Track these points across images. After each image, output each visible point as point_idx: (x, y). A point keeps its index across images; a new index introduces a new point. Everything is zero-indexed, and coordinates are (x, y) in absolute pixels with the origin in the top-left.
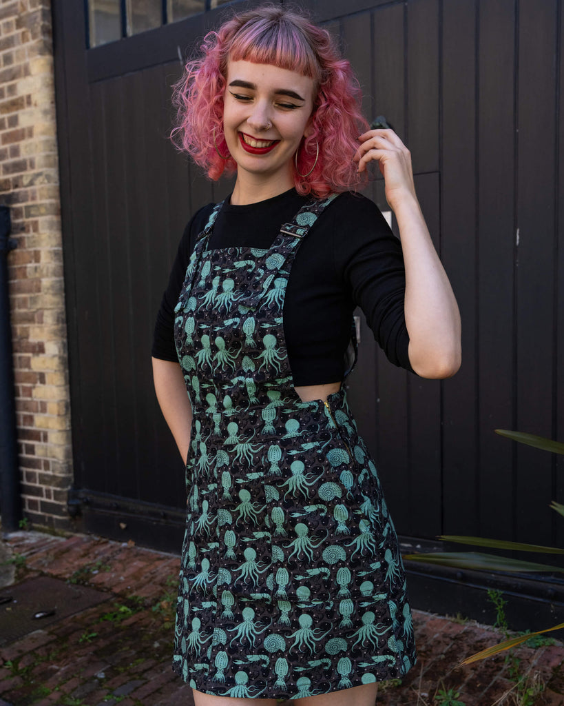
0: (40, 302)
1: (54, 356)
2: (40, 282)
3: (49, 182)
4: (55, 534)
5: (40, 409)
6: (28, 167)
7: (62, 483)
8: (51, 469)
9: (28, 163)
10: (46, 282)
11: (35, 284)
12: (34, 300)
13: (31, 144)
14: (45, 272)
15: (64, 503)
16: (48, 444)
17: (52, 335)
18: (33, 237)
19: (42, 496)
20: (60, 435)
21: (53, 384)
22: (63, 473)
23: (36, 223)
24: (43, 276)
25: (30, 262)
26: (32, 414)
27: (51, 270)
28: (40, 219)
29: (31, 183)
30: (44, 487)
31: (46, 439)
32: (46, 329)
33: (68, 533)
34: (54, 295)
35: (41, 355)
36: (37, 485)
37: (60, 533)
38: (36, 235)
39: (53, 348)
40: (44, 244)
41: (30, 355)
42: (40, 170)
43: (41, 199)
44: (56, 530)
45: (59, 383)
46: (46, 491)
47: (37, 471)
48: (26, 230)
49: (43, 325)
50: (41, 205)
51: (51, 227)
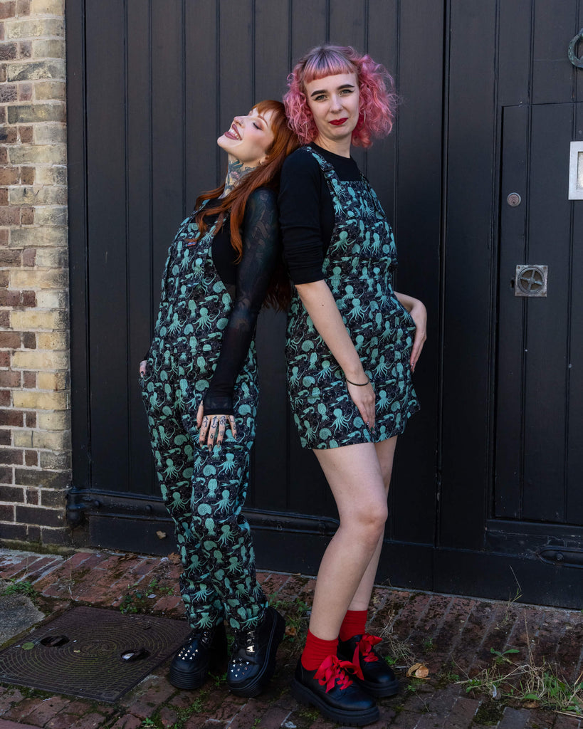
0: (31, 237)
1: (53, 310)
2: (32, 210)
3: (54, 76)
4: (41, 551)
5: (22, 382)
6: (18, 55)
7: (58, 481)
8: (39, 463)
9: (18, 49)
10: (42, 211)
11: (21, 212)
12: (19, 235)
13: (25, 23)
14: (41, 196)
15: (61, 508)
16: (37, 429)
17: (51, 283)
18: (21, 149)
19: (22, 500)
20: (57, 416)
21: (49, 348)
22: (60, 468)
23: (29, 129)
24: (38, 203)
25: (16, 183)
26: (8, 388)
27: (51, 194)
28: (36, 126)
29: (22, 76)
30: (25, 488)
31: (32, 421)
32: (40, 274)
33: (65, 549)
34: (55, 228)
35: (29, 310)
36: (13, 485)
37: (51, 548)
38: (26, 146)
39: (50, 300)
40: (41, 159)
41: (10, 308)
42: (41, 60)
43: (38, 99)
44: (45, 545)
45: (58, 346)
46: (28, 493)
47: (14, 466)
48: (10, 138)
49: (35, 268)
50: (39, 106)
51: (53, 138)
